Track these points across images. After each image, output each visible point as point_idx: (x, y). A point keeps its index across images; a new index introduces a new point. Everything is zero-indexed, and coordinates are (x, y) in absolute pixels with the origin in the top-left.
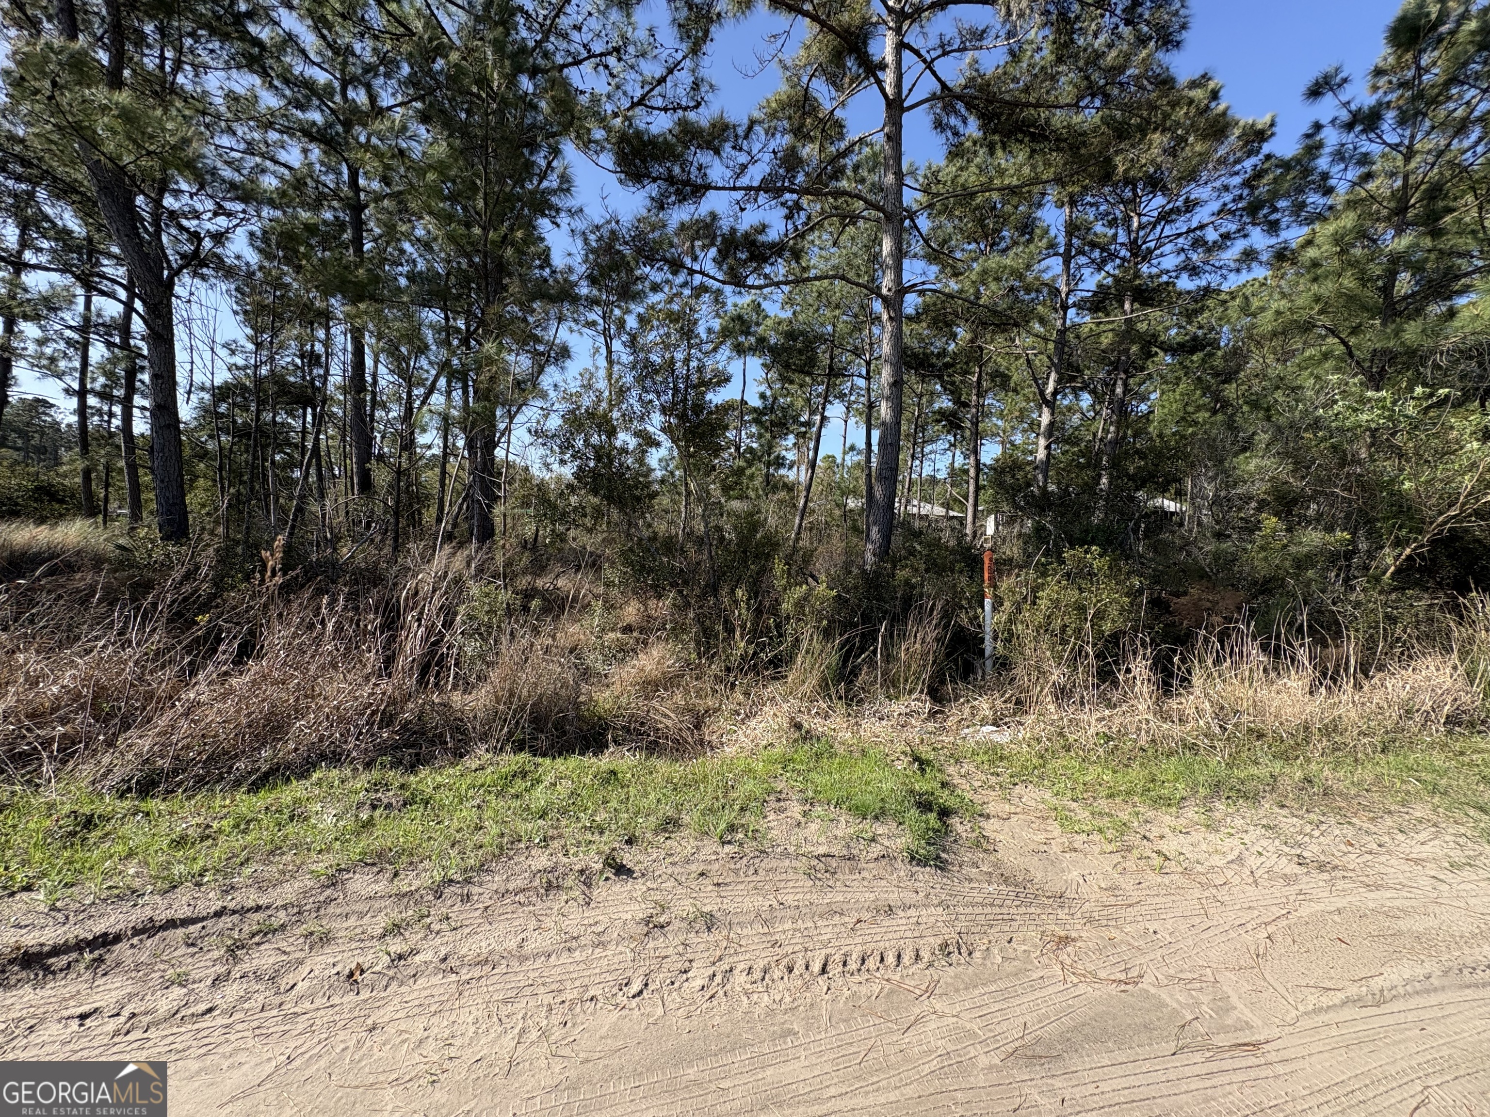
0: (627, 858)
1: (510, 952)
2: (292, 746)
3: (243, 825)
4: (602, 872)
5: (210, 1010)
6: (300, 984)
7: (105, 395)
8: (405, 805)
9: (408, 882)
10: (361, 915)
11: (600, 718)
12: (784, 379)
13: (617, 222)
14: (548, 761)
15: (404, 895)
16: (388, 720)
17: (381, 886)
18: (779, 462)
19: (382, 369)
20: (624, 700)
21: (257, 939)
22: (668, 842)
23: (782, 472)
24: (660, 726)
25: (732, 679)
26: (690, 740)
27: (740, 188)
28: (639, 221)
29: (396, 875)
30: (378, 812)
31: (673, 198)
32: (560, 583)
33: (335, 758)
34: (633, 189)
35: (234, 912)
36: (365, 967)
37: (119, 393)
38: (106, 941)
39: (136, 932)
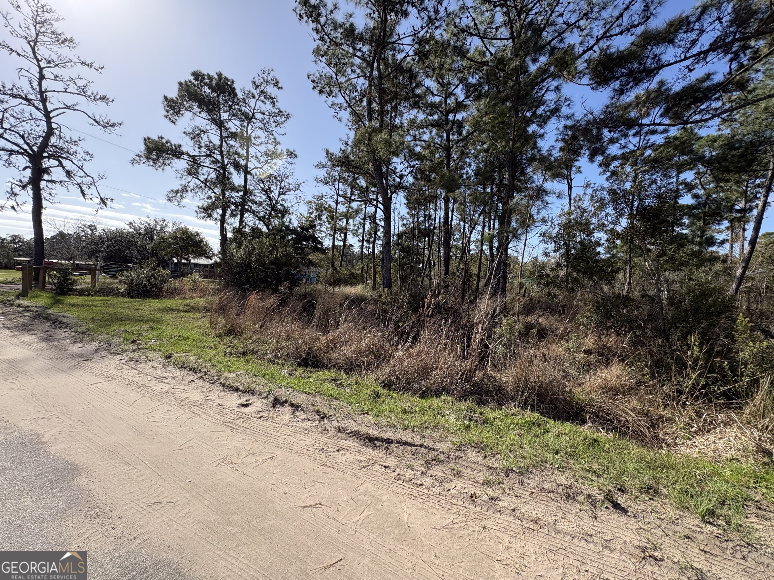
0: (621, 500)
1: (549, 524)
2: (432, 382)
3: (423, 412)
4: (603, 502)
5: (422, 485)
6: (452, 490)
7: (368, 241)
8: (484, 423)
9: (491, 462)
10: (473, 470)
11: (577, 403)
12: (716, 179)
13: (592, 113)
14: (552, 422)
15: (491, 468)
16: (468, 379)
17: (480, 459)
18: (711, 242)
19: (454, 218)
20: (593, 396)
21: (434, 462)
22: (652, 502)
23: (714, 249)
24: (621, 418)
25: (683, 400)
26: (647, 434)
27: (691, 57)
28: (607, 107)
29: (486, 456)
30: (472, 422)
31: (631, 84)
32: (541, 320)
33: (448, 391)
34: (601, 90)
35: (426, 448)
36: (478, 495)
37: (372, 239)
38: (389, 441)
39: (398, 442)
